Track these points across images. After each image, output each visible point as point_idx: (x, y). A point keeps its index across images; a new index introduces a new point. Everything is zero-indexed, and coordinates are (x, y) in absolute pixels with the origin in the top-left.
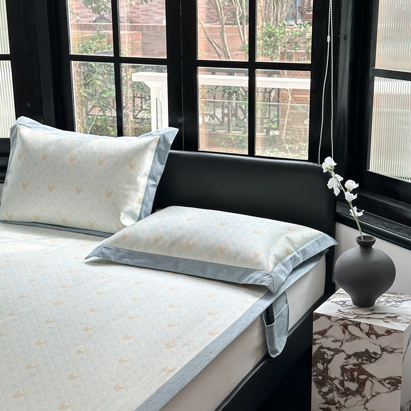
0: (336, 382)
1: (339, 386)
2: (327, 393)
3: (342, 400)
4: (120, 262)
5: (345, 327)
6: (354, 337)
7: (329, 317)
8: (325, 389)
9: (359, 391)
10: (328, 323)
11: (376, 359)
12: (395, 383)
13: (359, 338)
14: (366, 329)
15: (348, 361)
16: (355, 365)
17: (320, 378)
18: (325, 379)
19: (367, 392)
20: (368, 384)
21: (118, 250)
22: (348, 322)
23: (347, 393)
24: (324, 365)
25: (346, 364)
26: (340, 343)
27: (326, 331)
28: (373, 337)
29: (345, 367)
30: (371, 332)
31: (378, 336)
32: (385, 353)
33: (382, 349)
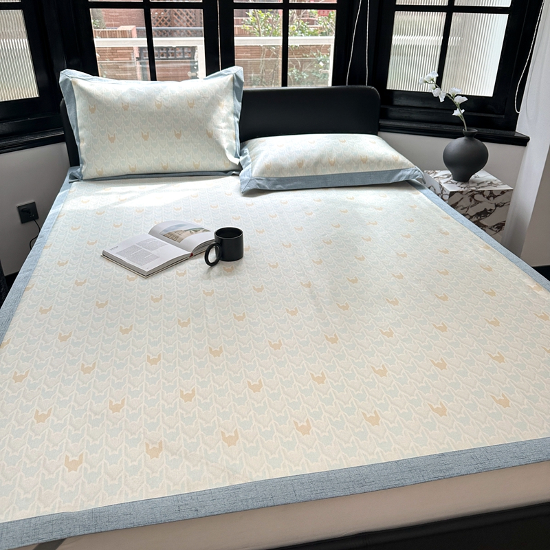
4: (274, 189)
5: (473, 196)
6: (478, 202)
7: (461, 192)
10: (461, 196)
11: (491, 214)
12: (500, 226)
13: (481, 202)
14: (487, 194)
21: (268, 179)
22: (475, 193)
26: (466, 209)
27: (457, 203)
28: (492, 198)
30: (492, 195)
31: (495, 197)
32: (498, 208)
33: (496, 206)
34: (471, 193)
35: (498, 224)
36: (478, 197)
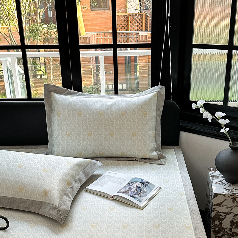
1: (229, 232)
5: (235, 199)
7: (224, 195)
8: (220, 235)
10: (224, 198)
15: (235, 217)
17: (217, 229)
18: (220, 228)
22: (237, 196)
23: (234, 235)
24: (219, 222)
25: (233, 219)
26: (231, 209)
27: (222, 203)
29: (233, 221)
34: (233, 197)
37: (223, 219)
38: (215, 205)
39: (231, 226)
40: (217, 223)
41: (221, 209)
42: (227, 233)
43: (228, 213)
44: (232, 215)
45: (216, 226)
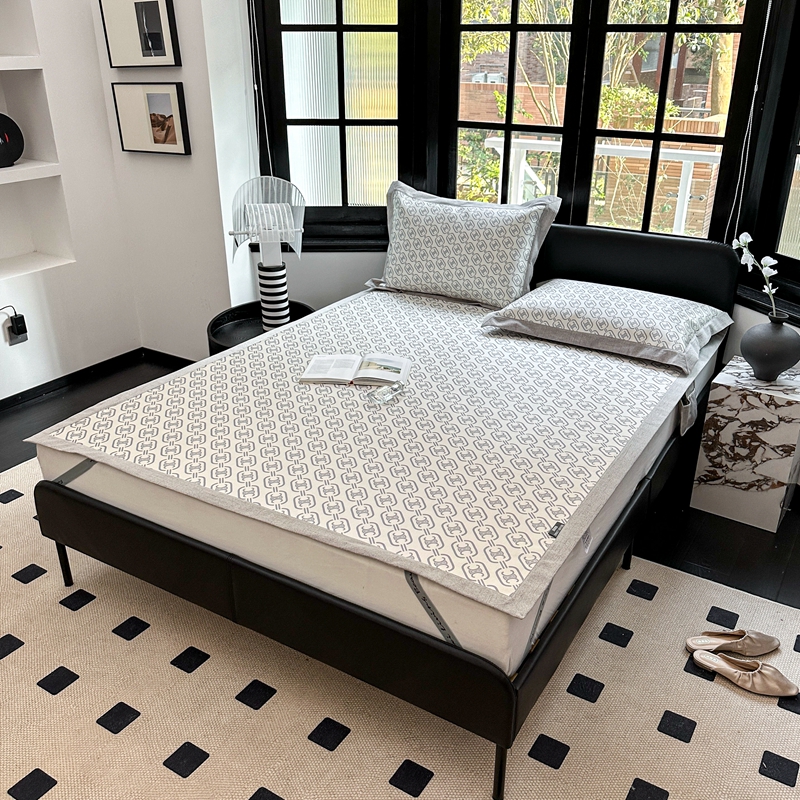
0: (726, 448)
1: (729, 452)
2: (715, 457)
3: (730, 465)
5: (744, 397)
6: (751, 407)
7: (728, 388)
8: (713, 454)
9: (749, 457)
10: (727, 393)
11: (772, 428)
12: (788, 450)
13: (757, 408)
14: (767, 399)
15: (742, 428)
16: (748, 432)
17: (710, 443)
18: (715, 443)
19: (757, 458)
20: (760, 450)
22: (748, 393)
23: (736, 458)
24: (715, 432)
25: (739, 431)
26: (736, 412)
27: (723, 400)
28: (773, 407)
29: (738, 434)
30: (771, 402)
31: (777, 406)
32: (782, 423)
33: (780, 419)
34: (742, 392)
35: (784, 446)
36: (751, 399)
37: (723, 428)
38: (711, 402)
39: (734, 442)
40: (711, 432)
41: (720, 411)
42: (726, 453)
43: (731, 419)
44: (738, 423)
45: (710, 438)
